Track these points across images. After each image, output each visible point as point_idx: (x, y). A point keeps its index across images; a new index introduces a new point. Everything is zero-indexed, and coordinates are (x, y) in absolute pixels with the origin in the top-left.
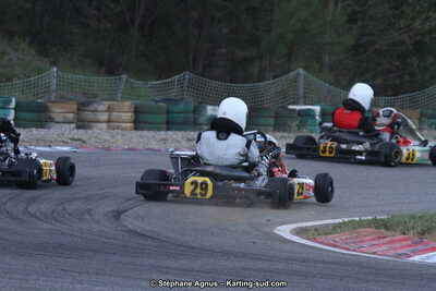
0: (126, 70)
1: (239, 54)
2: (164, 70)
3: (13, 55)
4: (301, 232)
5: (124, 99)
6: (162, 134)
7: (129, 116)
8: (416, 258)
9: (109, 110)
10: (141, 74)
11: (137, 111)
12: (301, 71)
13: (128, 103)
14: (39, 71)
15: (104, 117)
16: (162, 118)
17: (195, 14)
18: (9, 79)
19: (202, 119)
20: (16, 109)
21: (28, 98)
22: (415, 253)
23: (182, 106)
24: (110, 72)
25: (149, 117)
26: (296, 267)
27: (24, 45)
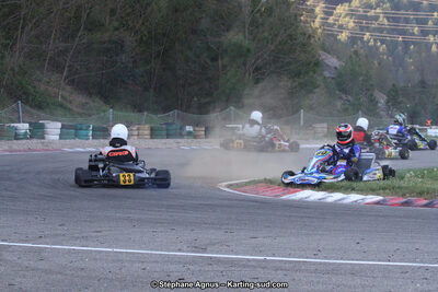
0: (148, 110)
1: (204, 100)
2: (166, 109)
3: (92, 104)
4: (230, 186)
5: (146, 123)
6: (164, 141)
7: (148, 132)
8: (284, 197)
9: (138, 129)
10: (155, 112)
11: (152, 129)
12: (232, 108)
13: (147, 126)
14: (104, 111)
15: (136, 133)
16: (164, 133)
17: (181, 82)
18: (90, 116)
19: (184, 133)
20: (93, 130)
21: (100, 124)
22: (284, 194)
23: (174, 127)
24: (140, 111)
25: (157, 132)
26: (226, 202)
27: (97, 99)
